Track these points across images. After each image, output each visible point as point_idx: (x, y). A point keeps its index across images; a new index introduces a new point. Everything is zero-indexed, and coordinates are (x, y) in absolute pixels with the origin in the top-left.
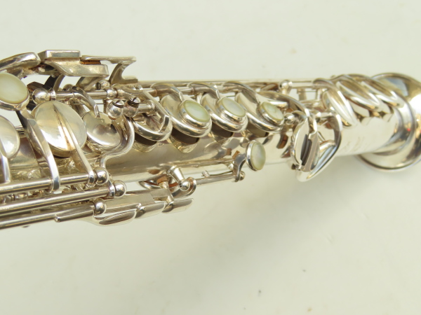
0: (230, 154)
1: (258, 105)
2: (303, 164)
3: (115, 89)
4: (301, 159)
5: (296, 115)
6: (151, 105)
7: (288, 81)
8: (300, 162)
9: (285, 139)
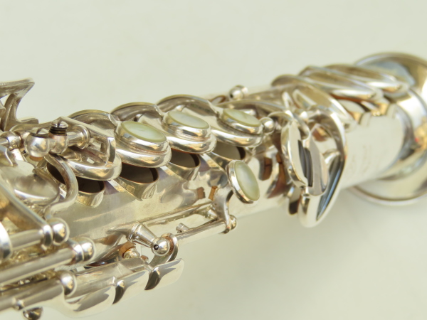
0: (204, 197)
1: (217, 115)
2: (310, 185)
3: (18, 134)
4: (305, 176)
5: (275, 119)
6: (83, 132)
7: (240, 87)
8: (305, 181)
9: (268, 163)
